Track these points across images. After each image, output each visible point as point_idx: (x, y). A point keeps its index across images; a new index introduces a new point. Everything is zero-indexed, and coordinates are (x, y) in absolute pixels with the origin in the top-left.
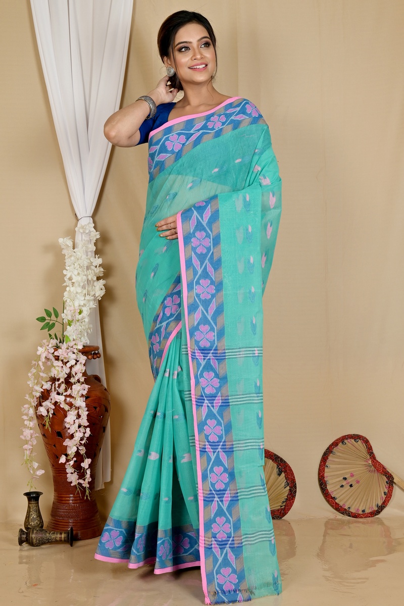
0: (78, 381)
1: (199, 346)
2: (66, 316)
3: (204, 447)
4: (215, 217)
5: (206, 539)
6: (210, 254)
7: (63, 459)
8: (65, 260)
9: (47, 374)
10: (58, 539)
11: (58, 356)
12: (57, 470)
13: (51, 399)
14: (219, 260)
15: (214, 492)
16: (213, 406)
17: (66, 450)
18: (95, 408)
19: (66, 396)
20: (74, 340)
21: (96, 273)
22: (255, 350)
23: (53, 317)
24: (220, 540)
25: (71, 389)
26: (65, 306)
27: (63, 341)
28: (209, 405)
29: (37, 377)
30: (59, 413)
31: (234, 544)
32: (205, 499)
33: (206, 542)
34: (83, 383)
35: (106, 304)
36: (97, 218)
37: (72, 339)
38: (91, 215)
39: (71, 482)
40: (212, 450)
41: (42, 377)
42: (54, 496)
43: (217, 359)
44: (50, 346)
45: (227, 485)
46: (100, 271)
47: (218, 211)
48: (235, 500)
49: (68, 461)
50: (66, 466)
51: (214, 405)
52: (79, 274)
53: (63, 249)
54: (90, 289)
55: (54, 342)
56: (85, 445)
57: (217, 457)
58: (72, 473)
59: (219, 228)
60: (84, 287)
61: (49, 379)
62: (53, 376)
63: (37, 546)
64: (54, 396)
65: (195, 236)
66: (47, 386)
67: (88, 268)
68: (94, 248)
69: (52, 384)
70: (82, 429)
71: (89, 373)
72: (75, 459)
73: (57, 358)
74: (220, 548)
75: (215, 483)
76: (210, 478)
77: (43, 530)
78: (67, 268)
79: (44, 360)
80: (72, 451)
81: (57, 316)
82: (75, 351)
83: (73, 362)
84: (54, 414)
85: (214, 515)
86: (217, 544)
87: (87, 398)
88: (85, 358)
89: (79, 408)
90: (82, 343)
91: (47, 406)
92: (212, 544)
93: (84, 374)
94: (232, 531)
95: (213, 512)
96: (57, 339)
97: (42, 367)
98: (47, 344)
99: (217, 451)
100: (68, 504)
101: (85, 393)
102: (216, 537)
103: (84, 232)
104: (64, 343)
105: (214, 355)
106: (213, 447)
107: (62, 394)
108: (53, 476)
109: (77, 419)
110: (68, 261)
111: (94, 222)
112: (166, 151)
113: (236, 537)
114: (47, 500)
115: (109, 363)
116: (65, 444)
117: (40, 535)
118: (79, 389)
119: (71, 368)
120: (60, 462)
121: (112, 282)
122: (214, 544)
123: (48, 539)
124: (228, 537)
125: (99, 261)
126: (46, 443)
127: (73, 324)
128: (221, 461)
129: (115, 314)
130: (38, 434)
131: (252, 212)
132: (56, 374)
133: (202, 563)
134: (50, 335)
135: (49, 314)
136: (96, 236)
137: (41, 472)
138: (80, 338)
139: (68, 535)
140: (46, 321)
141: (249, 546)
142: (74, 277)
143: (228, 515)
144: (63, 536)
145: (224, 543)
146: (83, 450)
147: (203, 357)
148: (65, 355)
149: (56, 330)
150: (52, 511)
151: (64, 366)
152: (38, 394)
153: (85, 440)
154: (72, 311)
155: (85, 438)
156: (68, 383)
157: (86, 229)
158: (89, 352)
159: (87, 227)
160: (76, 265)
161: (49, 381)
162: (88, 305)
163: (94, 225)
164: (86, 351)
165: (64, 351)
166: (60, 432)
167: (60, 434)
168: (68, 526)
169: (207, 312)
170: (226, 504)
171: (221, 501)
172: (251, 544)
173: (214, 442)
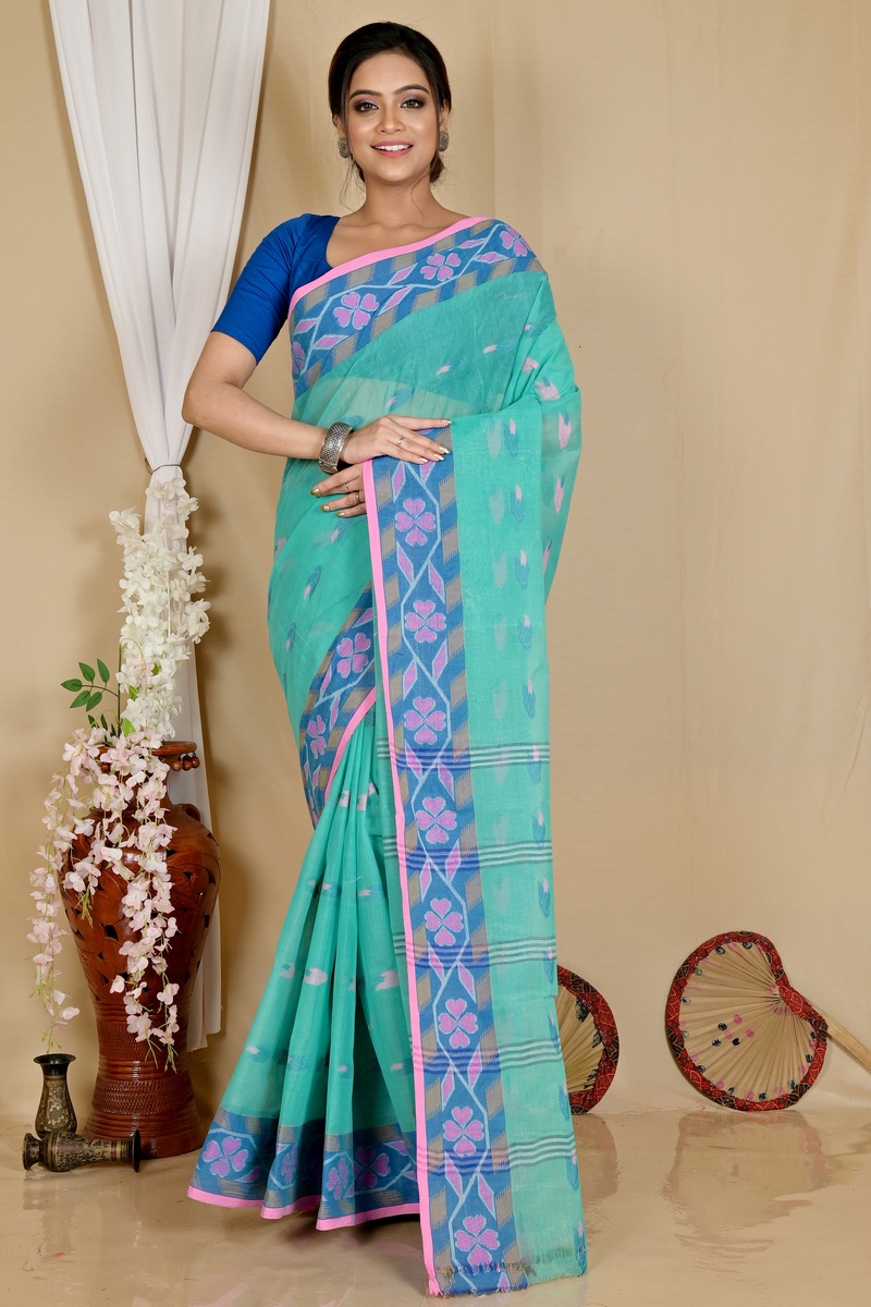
0: (152, 817)
1: (412, 742)
2: (125, 677)
3: (423, 957)
4: (445, 467)
5: (431, 1154)
6: (435, 547)
7: (118, 985)
8: (123, 557)
9: (84, 801)
10: (108, 1155)
11: (109, 765)
12: (106, 1007)
13: (94, 856)
14: (455, 559)
15: (446, 1053)
16: (443, 871)
17: (125, 964)
18: (188, 875)
19: (125, 849)
20: (142, 729)
21: (190, 586)
22: (532, 751)
23: (98, 680)
24: (462, 1156)
25: (137, 834)
26: (123, 656)
27: (120, 732)
28: (436, 868)
29: (63, 808)
30: (110, 887)
31: (491, 1165)
32: (427, 1068)
33: (432, 1161)
34: (161, 822)
35: (211, 651)
36: (191, 469)
37: (137, 727)
38: (179, 461)
39: (136, 1035)
40: (442, 965)
41: (74, 808)
42: (100, 1063)
43: (451, 770)
44: (91, 741)
45: (475, 1038)
46: (198, 583)
47: (451, 455)
48: (492, 1071)
49: (128, 988)
50: (126, 1000)
51: (446, 867)
52: (152, 588)
53: (120, 534)
54: (177, 619)
55: (99, 733)
56: (165, 954)
57: (454, 980)
58: (137, 1015)
59: (454, 492)
60: (163, 616)
61: (88, 813)
62: (98, 807)
63: (63, 1171)
64: (99, 848)
65: (402, 509)
66: (85, 828)
67: (172, 575)
68: (186, 533)
69: (96, 823)
70: (160, 921)
71: (175, 801)
72: (144, 984)
73: (106, 768)
74: (462, 1174)
75: (450, 1035)
76: (439, 1023)
77: (76, 1136)
78: (128, 575)
79: (77, 772)
80: (137, 967)
81: (105, 677)
82: (145, 753)
83: (139, 777)
84: (99, 888)
85: (448, 1104)
86: (456, 1165)
87: (170, 853)
88: (166, 767)
89: (152, 876)
90: (159, 737)
91: (84, 870)
92: (444, 1166)
93: (165, 802)
94: (487, 1138)
95: (445, 1097)
96: (105, 727)
97: (74, 787)
98: (85, 737)
99: (454, 965)
100: (130, 1080)
101: (165, 842)
102: (452, 1151)
103: (164, 498)
104: (122, 736)
105: (445, 761)
106: (443, 958)
107: (117, 845)
108: (98, 1021)
109: (149, 898)
110: (130, 561)
111: (186, 476)
112: (337, 330)
113: (496, 1150)
114: (84, 1072)
115: (218, 778)
116: (122, 952)
117: (70, 1148)
118: (154, 835)
119: (136, 788)
120: (112, 991)
121: (223, 604)
122: (449, 1165)
123: (87, 1157)
124: (478, 1150)
125: (196, 560)
126: (83, 951)
127: (140, 695)
128: (462, 987)
130: (66, 930)
131: (522, 458)
132: (104, 802)
133: (424, 1208)
134: (91, 719)
135: (89, 675)
136: (189, 506)
137: (71, 1013)
138: (156, 726)
139: (130, 1148)
140: (83, 689)
141: (525, 1170)
142: (142, 594)
143: (478, 1103)
144: (118, 1149)
145: (469, 1162)
146: (161, 966)
147: (421, 767)
148: (124, 760)
149: (105, 708)
150: (95, 1096)
151: (121, 786)
152: (66, 846)
153: (166, 943)
154: (139, 668)
155: (166, 940)
156: (129, 821)
157: (167, 491)
158: (175, 755)
159: (171, 487)
160: (146, 568)
161: (88, 817)
162: (172, 655)
163: (185, 483)
164: (168, 753)
165: (121, 752)
166: (111, 927)
167: (111, 931)
168: (129, 1127)
169: (430, 670)
170: (473, 1079)
171: (461, 1073)
172: (529, 1165)
173: (445, 947)
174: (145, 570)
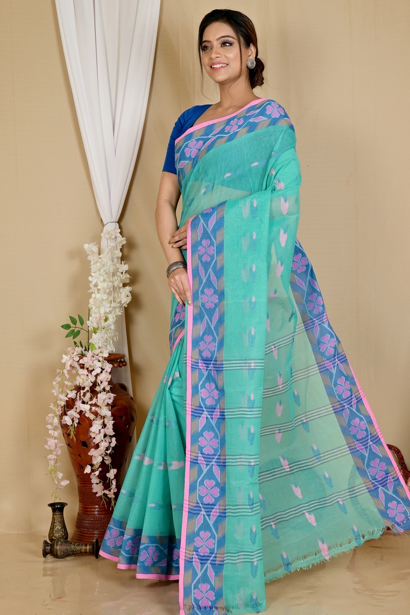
0: (104, 390)
1: (202, 357)
2: (91, 323)
4: (220, 224)
5: (187, 551)
6: (213, 262)
7: (88, 470)
8: (90, 266)
9: (72, 382)
10: (83, 551)
11: (84, 365)
12: (83, 480)
13: (76, 408)
14: (222, 268)
15: (201, 505)
16: (212, 418)
17: (91, 460)
18: (121, 417)
19: (91, 405)
20: (99, 348)
21: (122, 280)
22: (251, 363)
23: (78, 324)
24: (202, 554)
25: (97, 398)
26: (90, 313)
27: (89, 349)
28: (209, 416)
29: (62, 385)
30: (84, 423)
31: (216, 561)
32: (190, 511)
33: (187, 555)
34: (109, 392)
35: (132, 311)
36: (123, 224)
37: (97, 347)
38: (117, 220)
39: (96, 493)
40: (205, 463)
41: (67, 385)
42: (79, 507)
44: (75, 353)
45: (217, 500)
46: (126, 278)
47: (223, 218)
48: (223, 516)
49: (93, 471)
50: (91, 477)
52: (104, 280)
53: (89, 255)
54: (116, 295)
55: (79, 350)
56: (110, 455)
57: (210, 471)
58: (97, 484)
59: (223, 235)
60: (109, 294)
61: (74, 388)
62: (78, 385)
63: (62, 558)
64: (79, 405)
65: (201, 245)
66: (72, 395)
67: (114, 274)
68: (120, 254)
69: (78, 392)
70: (108, 439)
71: (115, 382)
72: (100, 469)
73: (82, 366)
74: (201, 563)
75: (204, 496)
76: (199, 490)
77: (68, 541)
78: (93, 274)
79: (68, 368)
80: (97, 461)
81: (82, 323)
82: (101, 359)
83: (98, 371)
84: (79, 423)
85: (198, 529)
86: (198, 558)
87: (112, 407)
88: (111, 366)
89: (104, 417)
90: (108, 351)
91: (72, 415)
92: (193, 558)
93: (110, 383)
94: (216, 548)
95: (198, 526)
96: (82, 346)
97: (67, 375)
98: (72, 351)
99: (211, 464)
100: (94, 515)
101: (110, 402)
102: (198, 551)
103: (110, 238)
104: (90, 351)
105: (214, 366)
106: (206, 460)
107: (87, 403)
108: (78, 487)
109: (102, 428)
110: (93, 268)
111: (120, 228)
112: (185, 159)
113: (219, 554)
114: (72, 511)
115: (136, 371)
116: (90, 454)
117: (65, 547)
118: (105, 398)
119: (97, 376)
120: (85, 473)
121: (138, 288)
122: (195, 558)
123: (73, 551)
124: (210, 553)
125: (125, 267)
126: (71, 453)
127: (99, 332)
128: (214, 475)
129: (141, 320)
130: (63, 443)
131: (258, 219)
132: (81, 382)
133: (181, 577)
134: (75, 343)
135: (74, 321)
136: (121, 242)
137: (65, 483)
138: (106, 346)
139: (94, 547)
140: (71, 329)
141: (230, 565)
142: (99, 284)
143: (214, 531)
144: (88, 548)
145: (205, 558)
146: (108, 461)
147: (206, 368)
148: (91, 363)
149: (82, 337)
150: (77, 522)
151: (89, 375)
152: (63, 403)
153: (110, 450)
154: (98, 319)
155: (111, 448)
156: (93, 392)
157: (112, 234)
158: (115, 360)
159: (113, 233)
160: (102, 271)
161: (74, 390)
162: (113, 312)
163: (120, 230)
164: (111, 359)
165: (89, 359)
166: (85, 442)
167: (85, 444)
168: (93, 537)
169: (211, 322)
170: (213, 519)
171: (207, 515)
172: (233, 563)
173: (208, 455)
174: (101, 272)
